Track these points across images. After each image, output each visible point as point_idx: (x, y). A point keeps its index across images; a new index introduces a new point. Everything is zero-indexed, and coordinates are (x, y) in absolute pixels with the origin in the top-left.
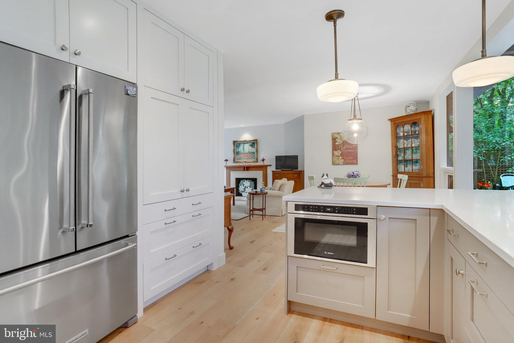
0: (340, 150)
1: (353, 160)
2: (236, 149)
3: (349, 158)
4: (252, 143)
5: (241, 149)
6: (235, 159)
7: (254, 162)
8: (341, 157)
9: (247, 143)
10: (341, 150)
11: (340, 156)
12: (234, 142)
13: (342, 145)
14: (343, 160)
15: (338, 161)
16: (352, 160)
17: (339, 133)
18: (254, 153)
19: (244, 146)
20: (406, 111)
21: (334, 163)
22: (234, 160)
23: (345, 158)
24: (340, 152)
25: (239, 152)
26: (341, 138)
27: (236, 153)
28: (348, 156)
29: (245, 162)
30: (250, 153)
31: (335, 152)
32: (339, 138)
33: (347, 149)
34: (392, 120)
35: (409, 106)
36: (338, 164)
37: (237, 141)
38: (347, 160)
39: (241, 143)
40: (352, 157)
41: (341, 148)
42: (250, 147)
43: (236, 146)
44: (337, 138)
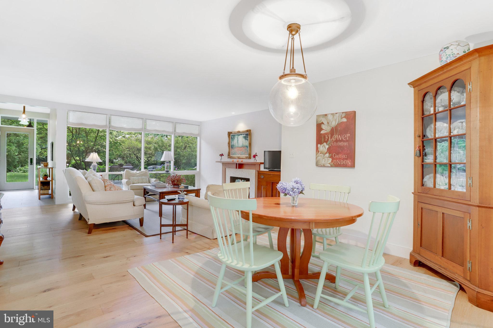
0: (326, 142)
1: (347, 159)
2: (231, 142)
3: (340, 156)
4: (246, 134)
5: (235, 142)
6: (230, 154)
7: (247, 158)
8: (327, 155)
9: (241, 134)
10: (329, 142)
11: (326, 153)
12: (229, 133)
13: (330, 135)
14: (331, 159)
15: (324, 160)
16: (344, 159)
17: (326, 115)
18: (247, 147)
19: (238, 138)
20: (440, 58)
21: (318, 164)
22: (228, 155)
23: (335, 156)
24: (327, 147)
25: (233, 145)
26: (328, 123)
27: (231, 146)
28: (338, 154)
29: (239, 158)
30: (243, 147)
31: (319, 145)
32: (325, 122)
33: (337, 141)
34: (414, 84)
35: (447, 48)
36: (324, 166)
37: (231, 133)
38: (336, 159)
39: (235, 135)
40: (344, 154)
41: (328, 140)
42: (244, 140)
43: (231, 138)
44: (323, 123)
